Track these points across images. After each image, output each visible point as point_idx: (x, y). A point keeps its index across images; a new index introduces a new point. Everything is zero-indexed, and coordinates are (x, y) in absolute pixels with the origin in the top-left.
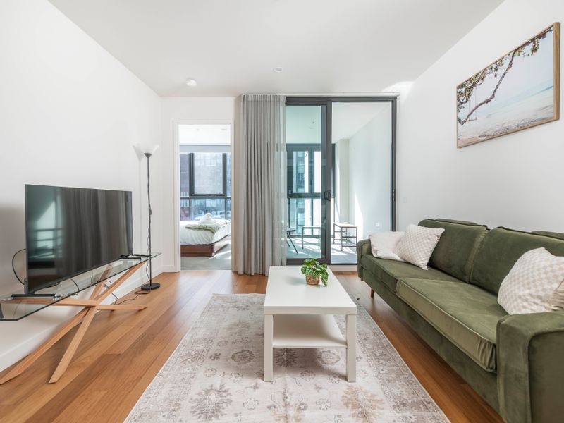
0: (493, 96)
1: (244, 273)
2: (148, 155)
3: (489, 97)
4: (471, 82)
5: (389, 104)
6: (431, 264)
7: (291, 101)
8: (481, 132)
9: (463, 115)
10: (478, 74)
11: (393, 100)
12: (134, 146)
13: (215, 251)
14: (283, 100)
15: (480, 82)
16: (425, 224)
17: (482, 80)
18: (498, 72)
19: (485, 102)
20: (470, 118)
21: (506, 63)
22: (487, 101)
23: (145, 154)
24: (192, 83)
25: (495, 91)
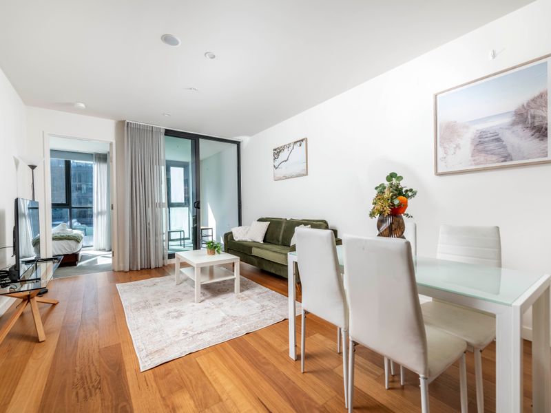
0: (288, 160)
1: (130, 270)
2: (33, 167)
3: (286, 159)
4: (279, 149)
5: (236, 146)
6: (265, 240)
7: (168, 133)
9: (276, 165)
10: (282, 147)
11: (238, 144)
12: (14, 157)
13: (79, 260)
14: (163, 132)
15: (282, 151)
16: (261, 220)
18: (289, 149)
19: (284, 161)
20: (279, 167)
21: (292, 146)
22: (286, 161)
23: (29, 166)
24: (82, 105)
25: (288, 157)
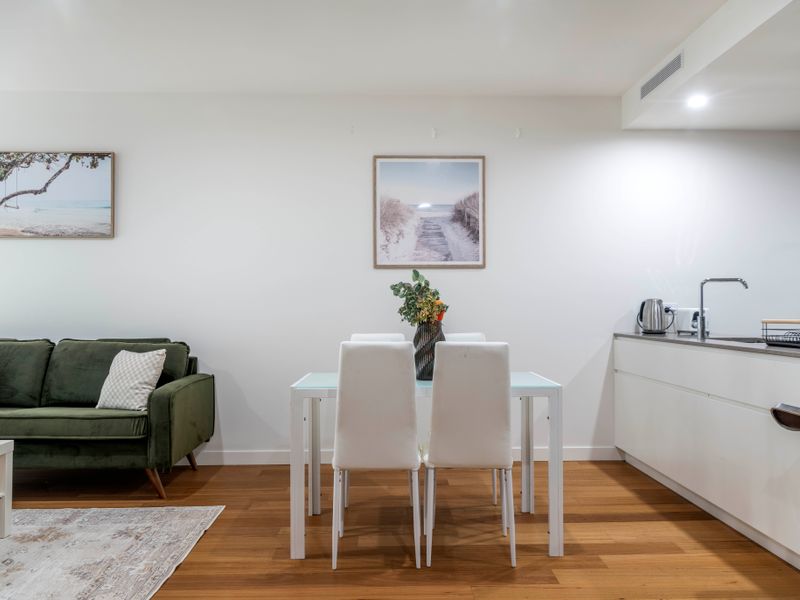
0: (44, 190)
3: (39, 189)
4: (9, 158)
8: (26, 226)
10: (22, 153)
15: (24, 165)
17: (29, 163)
18: (52, 165)
19: (31, 192)
20: (7, 202)
22: (36, 192)
25: (47, 184)
